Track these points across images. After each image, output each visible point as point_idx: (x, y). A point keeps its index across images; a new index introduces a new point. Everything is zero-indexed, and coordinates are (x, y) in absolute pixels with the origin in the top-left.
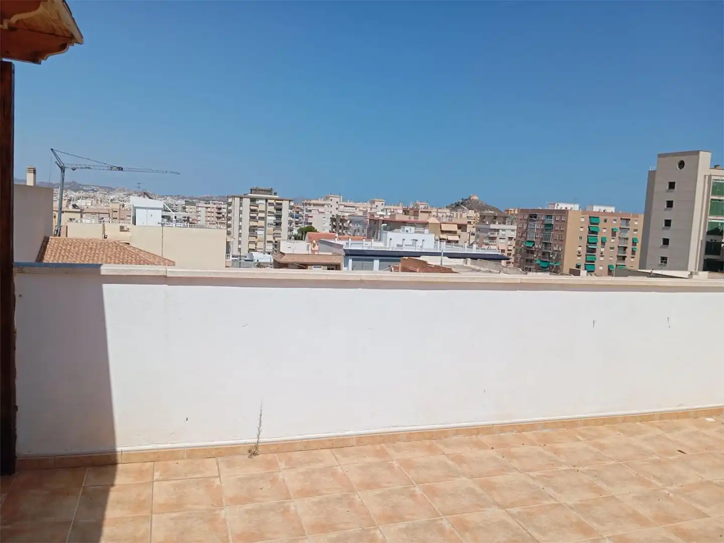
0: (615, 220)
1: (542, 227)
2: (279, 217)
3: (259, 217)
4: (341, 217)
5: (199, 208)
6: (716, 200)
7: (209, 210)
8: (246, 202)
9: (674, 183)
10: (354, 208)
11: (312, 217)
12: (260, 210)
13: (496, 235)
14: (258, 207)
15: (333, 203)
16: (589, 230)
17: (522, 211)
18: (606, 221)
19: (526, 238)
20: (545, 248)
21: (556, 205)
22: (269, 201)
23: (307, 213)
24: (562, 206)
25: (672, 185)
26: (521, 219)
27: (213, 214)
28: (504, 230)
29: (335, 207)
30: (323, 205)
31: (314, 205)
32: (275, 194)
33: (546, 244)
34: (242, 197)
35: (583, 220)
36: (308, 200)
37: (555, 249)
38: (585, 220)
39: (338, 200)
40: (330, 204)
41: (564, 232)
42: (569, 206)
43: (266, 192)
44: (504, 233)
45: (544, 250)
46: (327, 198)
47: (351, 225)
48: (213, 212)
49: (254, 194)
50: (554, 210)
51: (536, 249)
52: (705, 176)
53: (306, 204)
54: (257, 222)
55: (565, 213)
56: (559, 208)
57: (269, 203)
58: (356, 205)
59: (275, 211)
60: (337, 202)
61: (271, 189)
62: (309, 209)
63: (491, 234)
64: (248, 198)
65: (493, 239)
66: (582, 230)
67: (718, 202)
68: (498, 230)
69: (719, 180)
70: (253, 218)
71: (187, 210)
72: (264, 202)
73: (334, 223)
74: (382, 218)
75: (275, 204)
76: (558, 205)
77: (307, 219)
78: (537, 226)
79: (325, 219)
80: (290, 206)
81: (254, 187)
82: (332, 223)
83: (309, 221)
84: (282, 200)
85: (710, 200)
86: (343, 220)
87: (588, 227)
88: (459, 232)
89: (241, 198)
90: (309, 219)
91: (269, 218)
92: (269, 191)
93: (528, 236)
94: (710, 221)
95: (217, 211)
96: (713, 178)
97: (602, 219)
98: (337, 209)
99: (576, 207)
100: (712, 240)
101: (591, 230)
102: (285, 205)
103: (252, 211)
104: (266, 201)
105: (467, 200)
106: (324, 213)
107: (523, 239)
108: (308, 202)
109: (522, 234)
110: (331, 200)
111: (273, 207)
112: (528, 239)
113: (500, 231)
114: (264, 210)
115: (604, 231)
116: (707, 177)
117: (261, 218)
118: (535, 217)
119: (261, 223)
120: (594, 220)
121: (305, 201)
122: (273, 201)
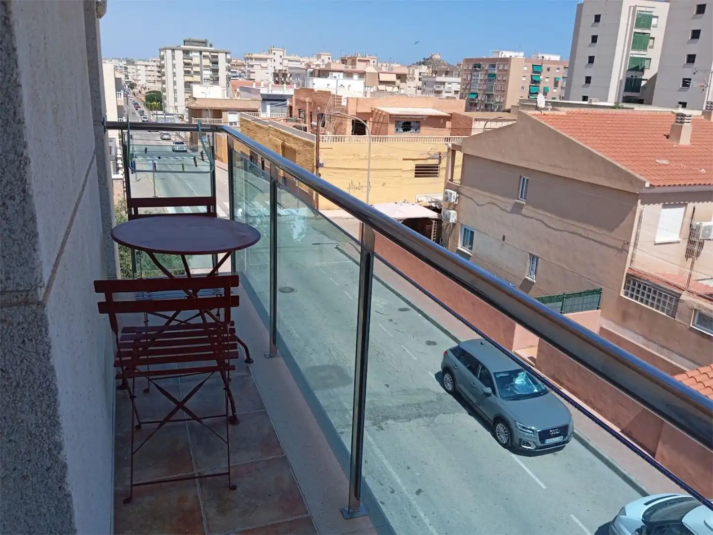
0: (558, 69)
1: (486, 77)
2: (216, 71)
3: (194, 72)
4: (283, 72)
5: (138, 66)
6: (639, 33)
7: (149, 68)
8: (179, 54)
9: (600, 15)
10: (299, 63)
11: (254, 73)
12: (195, 63)
13: (441, 88)
14: (192, 59)
15: (277, 57)
16: (532, 79)
17: (468, 61)
18: (549, 70)
19: (470, 89)
20: (488, 101)
21: (501, 53)
22: (204, 53)
23: (249, 69)
24: (507, 54)
25: (597, 18)
26: (465, 70)
27: (153, 73)
28: (450, 83)
29: (279, 61)
30: (266, 59)
31: (256, 59)
32: (211, 46)
33: (489, 95)
34: (174, 48)
35: (525, 68)
36: (249, 54)
37: (497, 101)
38: (528, 68)
39: (281, 53)
40: (272, 58)
41: (506, 82)
42: (513, 54)
43: (200, 44)
44: (450, 86)
45: (486, 102)
46: (270, 52)
47: (291, 79)
48: (153, 71)
49: (188, 45)
50: (497, 59)
51: (479, 101)
52: (630, 7)
53: (248, 59)
54: (192, 76)
55: (508, 61)
56: (503, 57)
57: (204, 56)
58: (302, 60)
59: (211, 65)
60: (281, 56)
61: (206, 40)
62: (250, 64)
63: (437, 87)
64: (180, 50)
65: (439, 92)
66: (524, 79)
67: (641, 35)
68: (443, 83)
69: (643, 11)
70: (187, 73)
71: (128, 70)
72: (198, 54)
73: (277, 79)
74: (318, 68)
75: (210, 57)
76: (502, 53)
77: (249, 76)
78: (481, 76)
79: (267, 75)
80: (226, 59)
81: (187, 38)
82: (275, 79)
83: (251, 78)
84: (217, 52)
85: (633, 33)
86: (285, 75)
87: (530, 76)
88: (398, 82)
89: (173, 50)
90: (251, 74)
91: (204, 72)
92: (204, 43)
93: (472, 87)
94: (631, 56)
95: (157, 69)
96: (638, 9)
97: (545, 67)
98: (281, 63)
99: (521, 55)
100: (632, 76)
101: (533, 79)
102: (222, 58)
103: (186, 64)
104: (201, 54)
105: (428, 59)
106: (267, 67)
107: (467, 91)
108: (249, 56)
109: (466, 87)
110: (274, 54)
111: (208, 61)
112: (472, 91)
113: (446, 84)
114: (199, 63)
115: (547, 80)
116: (632, 8)
117: (196, 73)
118: (479, 67)
119: (197, 78)
120: (537, 70)
121: (247, 56)
122: (208, 54)
